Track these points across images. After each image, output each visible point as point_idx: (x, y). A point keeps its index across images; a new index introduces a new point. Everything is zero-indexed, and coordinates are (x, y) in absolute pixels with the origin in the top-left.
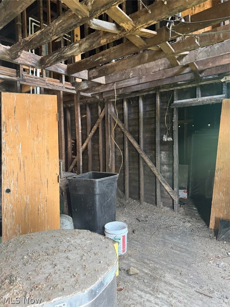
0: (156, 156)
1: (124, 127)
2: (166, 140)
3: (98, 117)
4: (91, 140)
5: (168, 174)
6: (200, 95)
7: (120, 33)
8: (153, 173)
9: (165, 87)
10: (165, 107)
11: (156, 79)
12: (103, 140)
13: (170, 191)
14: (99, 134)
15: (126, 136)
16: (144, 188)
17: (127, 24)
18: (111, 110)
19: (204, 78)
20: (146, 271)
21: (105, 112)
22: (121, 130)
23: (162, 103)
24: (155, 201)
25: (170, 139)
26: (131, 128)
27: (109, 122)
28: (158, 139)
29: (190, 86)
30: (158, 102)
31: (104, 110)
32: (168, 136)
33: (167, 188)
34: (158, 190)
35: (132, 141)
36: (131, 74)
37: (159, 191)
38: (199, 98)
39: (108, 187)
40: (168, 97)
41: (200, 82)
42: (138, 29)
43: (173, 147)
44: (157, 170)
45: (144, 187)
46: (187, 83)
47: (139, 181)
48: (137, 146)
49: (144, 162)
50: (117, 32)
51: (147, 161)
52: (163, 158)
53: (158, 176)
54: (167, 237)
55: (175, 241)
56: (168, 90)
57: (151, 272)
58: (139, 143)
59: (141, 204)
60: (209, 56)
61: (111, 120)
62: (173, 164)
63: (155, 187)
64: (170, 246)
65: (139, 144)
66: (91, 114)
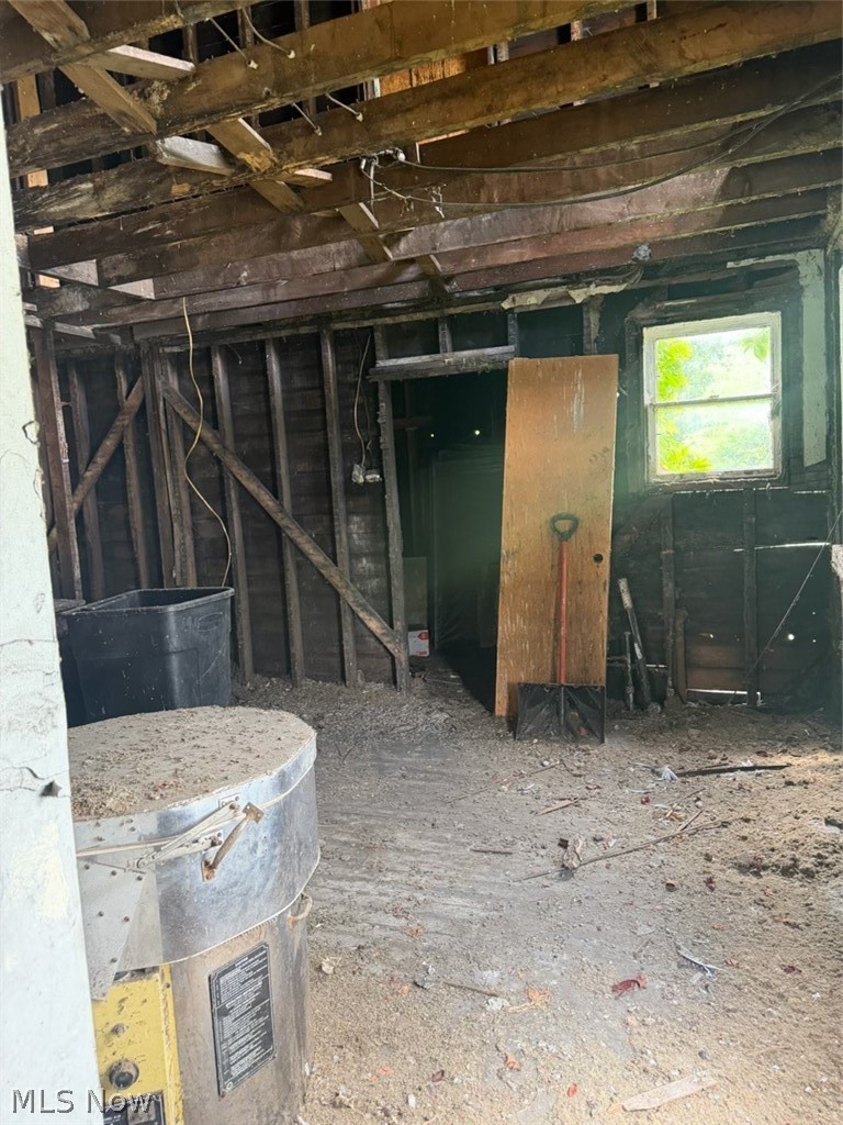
0: (336, 529)
1: (221, 441)
2: (361, 480)
3: (117, 409)
4: (93, 491)
5: (374, 583)
6: (449, 346)
7: (234, 175)
8: (330, 585)
9: (346, 315)
10: (350, 378)
11: (320, 293)
12: (141, 487)
13: (384, 631)
14: (128, 469)
15: (231, 472)
16: (303, 634)
17: (259, 156)
18: (166, 383)
19: (457, 295)
20: (343, 839)
21: (143, 389)
22: (212, 452)
23: (339, 367)
24: (339, 671)
25: (374, 476)
26: (245, 446)
27: (163, 426)
28: (337, 478)
29: (419, 316)
30: (330, 360)
31: (138, 384)
32: (368, 469)
33: (374, 625)
34: (348, 636)
35: (253, 486)
36: (245, 274)
37: (351, 638)
38: (447, 355)
39: (205, 628)
40: (358, 345)
41: (448, 307)
42: (287, 170)
43: (384, 501)
44: (341, 573)
45: (303, 631)
46: (411, 307)
47: (285, 615)
48: (270, 503)
49: (299, 551)
50: (226, 171)
51: (309, 548)
52: (355, 536)
53: (344, 591)
54: (386, 755)
55: (410, 760)
56: (357, 326)
57: (358, 837)
58: (275, 492)
59: (295, 685)
60: (467, 241)
61: (169, 417)
62: (387, 552)
63: (336, 629)
64: (398, 773)
65: (277, 497)
66: (89, 399)
